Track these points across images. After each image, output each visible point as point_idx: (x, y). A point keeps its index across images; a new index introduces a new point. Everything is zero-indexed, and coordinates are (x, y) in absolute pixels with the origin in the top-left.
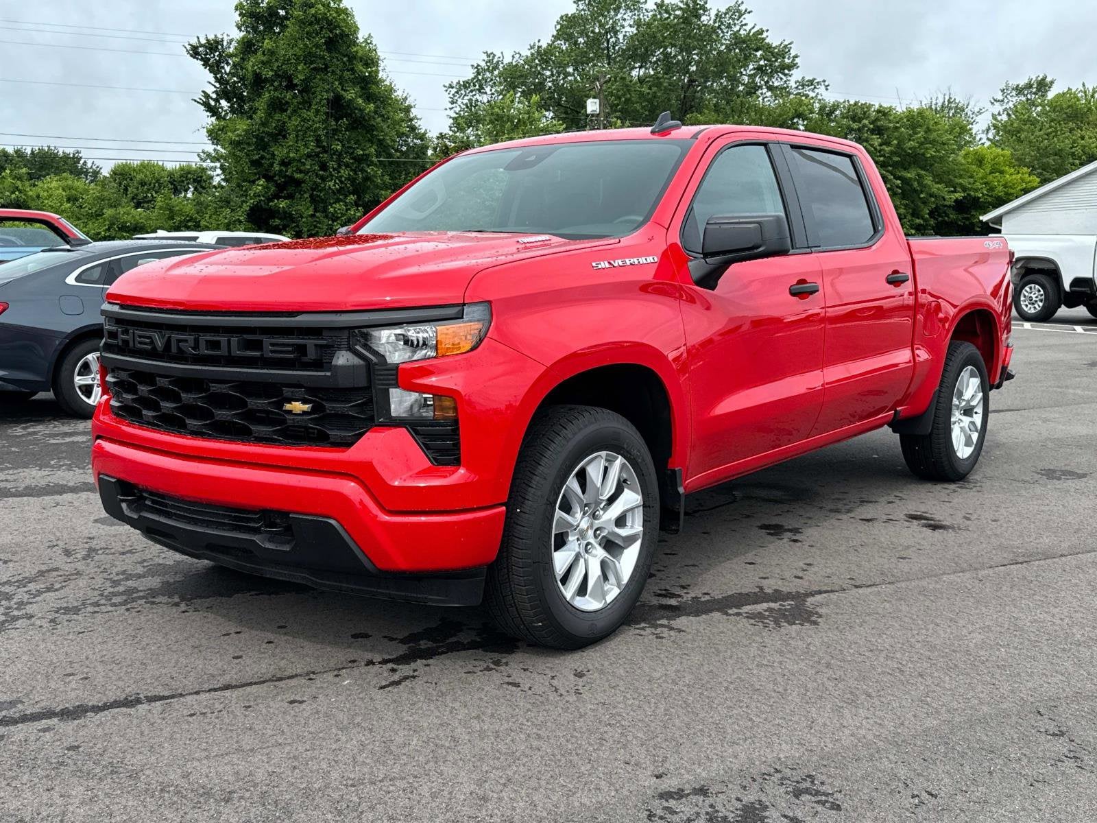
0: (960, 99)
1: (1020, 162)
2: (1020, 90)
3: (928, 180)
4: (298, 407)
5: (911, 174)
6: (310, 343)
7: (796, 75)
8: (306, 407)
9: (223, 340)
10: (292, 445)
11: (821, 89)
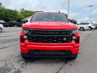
0: (16, 10)
1: (23, 16)
2: (22, 9)
3: (16, 17)
4: (65, 39)
5: (15, 16)
6: (68, 32)
7: (2, 6)
8: (66, 39)
9: (57, 32)
10: (63, 43)
11: (5, 7)
